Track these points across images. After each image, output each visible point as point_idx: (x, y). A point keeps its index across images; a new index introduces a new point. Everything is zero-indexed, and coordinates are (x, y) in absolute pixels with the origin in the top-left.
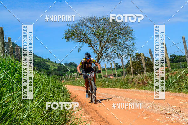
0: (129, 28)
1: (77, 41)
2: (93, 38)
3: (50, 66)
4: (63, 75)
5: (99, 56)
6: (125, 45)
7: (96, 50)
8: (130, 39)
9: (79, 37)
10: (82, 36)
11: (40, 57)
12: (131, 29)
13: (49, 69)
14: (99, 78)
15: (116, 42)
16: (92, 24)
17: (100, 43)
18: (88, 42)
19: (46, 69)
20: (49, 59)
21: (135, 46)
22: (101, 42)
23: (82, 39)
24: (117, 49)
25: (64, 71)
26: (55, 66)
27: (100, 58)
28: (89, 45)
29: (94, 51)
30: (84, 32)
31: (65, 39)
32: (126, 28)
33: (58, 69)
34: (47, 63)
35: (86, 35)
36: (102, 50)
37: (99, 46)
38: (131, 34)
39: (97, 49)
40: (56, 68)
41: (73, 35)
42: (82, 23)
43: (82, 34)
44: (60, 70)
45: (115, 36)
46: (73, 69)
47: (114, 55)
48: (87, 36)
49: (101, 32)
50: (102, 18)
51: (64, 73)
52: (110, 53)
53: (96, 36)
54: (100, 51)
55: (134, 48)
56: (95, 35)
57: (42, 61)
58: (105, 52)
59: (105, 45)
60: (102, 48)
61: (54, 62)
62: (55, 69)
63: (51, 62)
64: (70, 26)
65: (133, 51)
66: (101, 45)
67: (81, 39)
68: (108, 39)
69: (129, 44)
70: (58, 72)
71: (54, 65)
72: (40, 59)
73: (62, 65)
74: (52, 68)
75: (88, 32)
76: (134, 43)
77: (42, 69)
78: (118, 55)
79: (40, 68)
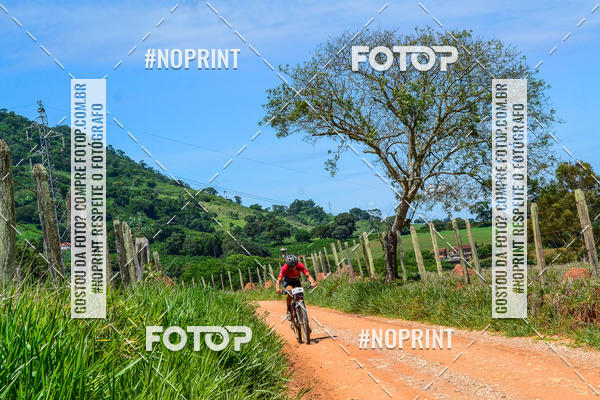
1: (319, 131)
2: (381, 119)
3: (216, 216)
4: (271, 250)
5: (407, 189)
7: (394, 165)
10: (339, 114)
11: (180, 184)
12: (538, 78)
13: (212, 231)
14: (408, 279)
15: (475, 134)
17: (413, 141)
18: (359, 132)
19: (201, 229)
20: (212, 191)
21: (551, 149)
22: (413, 133)
23: (337, 121)
24: (480, 160)
25: (274, 238)
26: (237, 215)
27: (413, 197)
28: (367, 147)
29: (386, 169)
30: (345, 96)
31: (274, 123)
33: (248, 229)
34: (205, 204)
36: (419, 167)
37: (408, 147)
39: (400, 162)
40: (242, 223)
43: (340, 102)
44: (256, 231)
45: (471, 108)
46: (309, 229)
47: (467, 183)
48: (358, 112)
49: (414, 94)
50: (417, 36)
51: (274, 246)
52: (452, 179)
53: (394, 110)
54: (410, 171)
55: (550, 155)
56: (390, 106)
58: (430, 175)
59: (429, 145)
60: (419, 159)
61: (234, 200)
62: (238, 231)
63: (222, 201)
64: (290, 71)
65: (544, 166)
66: (413, 149)
67: (335, 124)
68: (441, 120)
70: (250, 238)
71: (235, 212)
72: (178, 189)
73: (264, 214)
74: (224, 225)
75: (361, 93)
76: (546, 137)
77: (185, 229)
78: (483, 184)
79: (179, 227)
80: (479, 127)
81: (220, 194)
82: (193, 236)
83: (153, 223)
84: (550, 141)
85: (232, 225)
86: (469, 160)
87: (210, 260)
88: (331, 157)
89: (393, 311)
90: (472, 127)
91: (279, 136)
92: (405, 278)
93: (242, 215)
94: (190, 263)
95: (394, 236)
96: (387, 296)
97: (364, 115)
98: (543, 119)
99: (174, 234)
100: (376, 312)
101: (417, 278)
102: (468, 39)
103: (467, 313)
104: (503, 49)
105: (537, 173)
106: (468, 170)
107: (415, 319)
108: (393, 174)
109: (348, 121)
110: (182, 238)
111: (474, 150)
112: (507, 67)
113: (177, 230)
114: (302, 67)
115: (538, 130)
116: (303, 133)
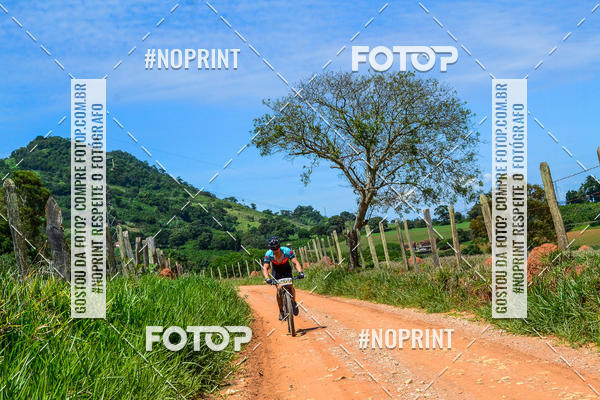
0: (458, 105)
2: (345, 142)
5: (365, 196)
6: (446, 161)
7: (354, 177)
8: (461, 141)
9: (300, 141)
11: (207, 194)
12: (465, 108)
13: (234, 230)
14: (367, 267)
15: (414, 152)
16: (339, 97)
17: (369, 159)
18: (329, 152)
19: (225, 229)
20: (233, 199)
21: (477, 163)
22: (368, 153)
24: (420, 173)
25: (281, 236)
26: (253, 219)
27: (369, 203)
28: (333, 164)
32: (446, 106)
33: (261, 229)
34: (228, 210)
35: (323, 131)
36: (374, 178)
38: (463, 125)
39: (358, 175)
40: (257, 225)
41: (281, 133)
42: (309, 93)
45: (413, 133)
47: (410, 191)
48: (325, 136)
50: (370, 76)
54: (368, 181)
55: (476, 168)
57: (213, 204)
58: (382, 185)
61: (251, 207)
62: (254, 230)
63: (241, 208)
64: (271, 104)
65: (472, 177)
67: (307, 146)
68: (391, 142)
69: (458, 158)
71: (251, 216)
72: (208, 198)
73: (274, 217)
74: (244, 226)
76: (472, 154)
77: (213, 230)
78: (423, 191)
79: (208, 228)
80: (418, 146)
81: (239, 202)
82: (218, 235)
83: (187, 225)
84: (474, 158)
85: (249, 226)
86: (412, 173)
87: (232, 253)
88: (306, 171)
89: (351, 293)
90: (412, 147)
91: (262, 155)
92: (363, 267)
93: (257, 218)
94: (215, 256)
95: (354, 232)
96: (349, 281)
97: (331, 139)
98: (471, 140)
99: (204, 233)
100: (340, 293)
101: (372, 266)
102: (412, 78)
103: (403, 294)
104: (439, 86)
105: (464, 182)
106: (412, 181)
107: (366, 299)
108: (354, 184)
109: (318, 143)
110: (210, 237)
111: (416, 165)
112: (442, 100)
113: (206, 231)
114: (280, 101)
115: (468, 149)
116: (284, 153)
